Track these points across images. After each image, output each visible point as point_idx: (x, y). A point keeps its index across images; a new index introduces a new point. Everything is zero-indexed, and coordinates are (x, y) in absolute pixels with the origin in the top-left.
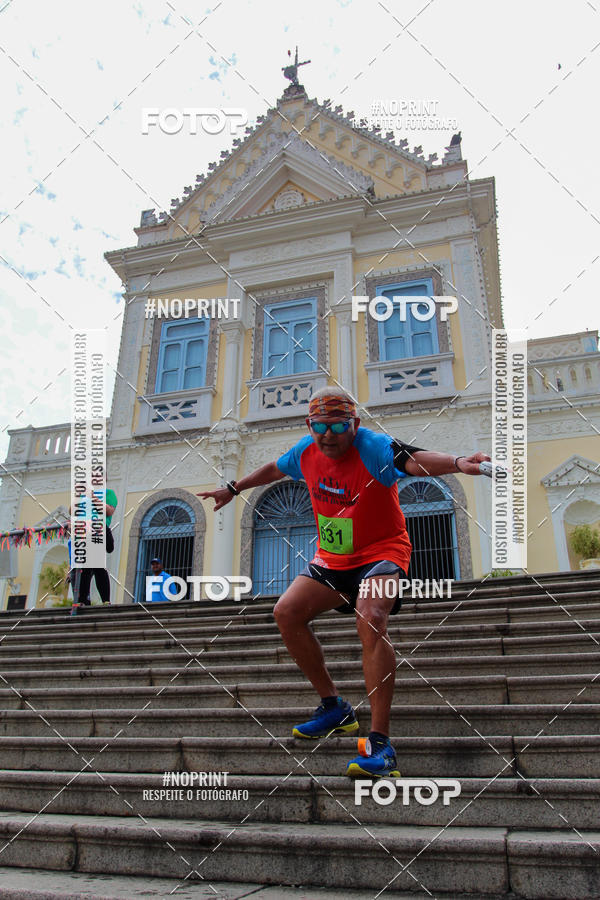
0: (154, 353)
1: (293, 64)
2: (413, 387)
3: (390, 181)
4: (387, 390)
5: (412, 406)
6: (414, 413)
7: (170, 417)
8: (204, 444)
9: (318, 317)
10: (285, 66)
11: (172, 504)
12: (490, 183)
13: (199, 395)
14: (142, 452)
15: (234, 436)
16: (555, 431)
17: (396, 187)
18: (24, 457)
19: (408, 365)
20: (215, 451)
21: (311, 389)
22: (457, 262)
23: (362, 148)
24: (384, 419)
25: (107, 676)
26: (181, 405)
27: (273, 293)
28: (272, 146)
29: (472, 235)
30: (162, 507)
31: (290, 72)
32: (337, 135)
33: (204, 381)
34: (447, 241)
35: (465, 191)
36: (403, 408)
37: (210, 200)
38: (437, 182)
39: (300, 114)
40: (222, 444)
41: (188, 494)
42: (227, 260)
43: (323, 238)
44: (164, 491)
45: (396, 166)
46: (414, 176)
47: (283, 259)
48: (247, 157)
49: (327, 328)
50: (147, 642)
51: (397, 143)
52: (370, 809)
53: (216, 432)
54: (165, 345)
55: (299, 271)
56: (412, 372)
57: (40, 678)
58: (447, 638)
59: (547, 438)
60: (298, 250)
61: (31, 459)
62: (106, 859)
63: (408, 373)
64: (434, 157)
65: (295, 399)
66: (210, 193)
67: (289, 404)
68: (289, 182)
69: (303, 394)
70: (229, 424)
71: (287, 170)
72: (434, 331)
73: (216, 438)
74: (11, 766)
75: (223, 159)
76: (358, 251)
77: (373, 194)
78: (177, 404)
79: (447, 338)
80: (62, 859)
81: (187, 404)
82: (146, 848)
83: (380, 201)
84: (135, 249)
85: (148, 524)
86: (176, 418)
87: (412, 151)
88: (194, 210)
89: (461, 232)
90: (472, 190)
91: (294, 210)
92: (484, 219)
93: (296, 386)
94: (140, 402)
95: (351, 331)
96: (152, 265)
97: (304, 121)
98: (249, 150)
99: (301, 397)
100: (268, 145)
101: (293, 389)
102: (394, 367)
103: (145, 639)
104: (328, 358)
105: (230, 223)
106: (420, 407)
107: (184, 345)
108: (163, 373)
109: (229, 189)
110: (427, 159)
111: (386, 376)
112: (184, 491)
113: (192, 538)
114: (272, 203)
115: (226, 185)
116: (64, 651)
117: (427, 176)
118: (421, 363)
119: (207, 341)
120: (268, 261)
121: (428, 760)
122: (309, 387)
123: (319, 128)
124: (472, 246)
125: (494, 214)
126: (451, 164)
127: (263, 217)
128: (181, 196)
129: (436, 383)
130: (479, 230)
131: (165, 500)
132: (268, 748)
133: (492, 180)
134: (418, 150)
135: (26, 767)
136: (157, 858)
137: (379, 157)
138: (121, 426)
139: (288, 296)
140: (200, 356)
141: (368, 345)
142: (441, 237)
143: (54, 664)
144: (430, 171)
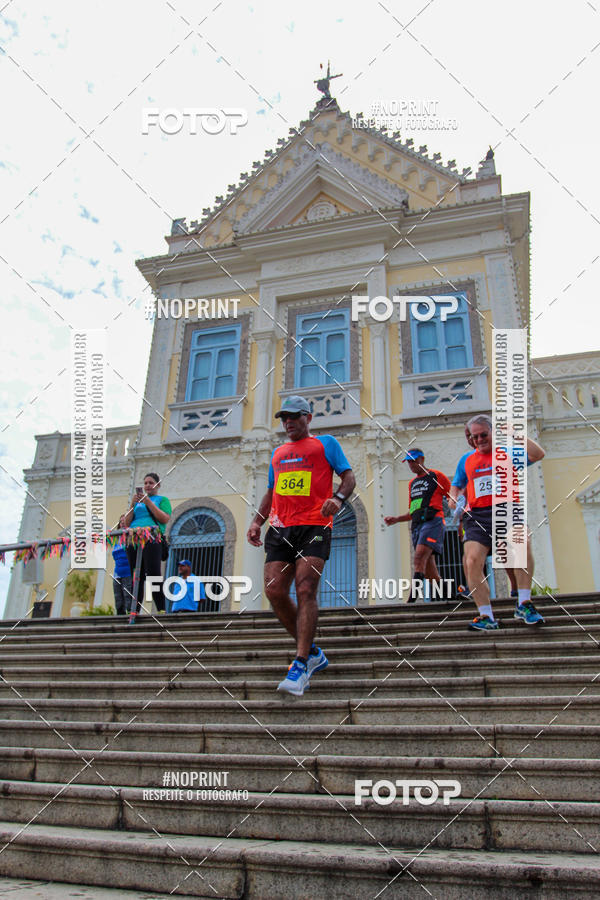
0: (184, 361)
1: (325, 77)
2: (447, 400)
3: (423, 194)
4: (421, 403)
5: (446, 419)
6: (448, 426)
7: (200, 425)
8: (235, 454)
9: (351, 328)
10: (317, 80)
11: (203, 513)
12: (524, 199)
13: (230, 403)
14: (172, 460)
15: (266, 446)
16: (590, 448)
17: (429, 201)
18: (51, 463)
19: (442, 378)
20: (247, 461)
21: (344, 400)
22: (492, 277)
23: (395, 161)
24: (419, 432)
25: (197, 688)
26: (211, 414)
27: (305, 303)
28: (306, 156)
29: (507, 250)
30: (191, 516)
31: (323, 85)
32: (369, 149)
33: (235, 390)
34: (481, 254)
35: (501, 206)
36: (439, 421)
37: (242, 210)
38: (470, 196)
39: (332, 127)
40: (254, 455)
41: (218, 503)
42: (260, 269)
43: (357, 249)
44: (194, 499)
45: (430, 180)
46: (447, 190)
47: (314, 269)
48: (279, 168)
49: (360, 339)
50: (221, 653)
51: (431, 157)
52: (551, 836)
53: (248, 442)
54: (195, 353)
55: (332, 282)
56: (447, 385)
57: (125, 689)
58: (546, 654)
59: (581, 454)
60: (332, 261)
61: (58, 466)
62: (281, 887)
63: (442, 386)
64: (467, 171)
65: (328, 410)
66: (242, 203)
67: (322, 414)
68: (322, 193)
69: (336, 405)
70: (261, 434)
71: (320, 181)
72: (468, 344)
73: (248, 448)
74: (126, 783)
75: (255, 170)
76: (391, 263)
77: (407, 207)
78: (208, 413)
79: (481, 352)
80: (230, 887)
81: (218, 413)
82: (325, 876)
83: (414, 214)
84: (167, 257)
85: (177, 533)
86: (206, 426)
87: (445, 165)
88: (225, 219)
89: (495, 246)
90: (508, 204)
91: (329, 221)
92: (518, 234)
93: (328, 396)
94: (171, 410)
95: (384, 343)
96: (183, 273)
97: (337, 134)
98: (281, 161)
99: (333, 408)
100: (301, 156)
101: (325, 400)
102: (428, 380)
103: (218, 650)
104: (361, 370)
105: (263, 233)
106: (455, 420)
107: (215, 353)
108: (194, 381)
109: (262, 201)
110: (460, 173)
111: (420, 388)
112: (214, 500)
113: (222, 547)
114: (304, 214)
115: (258, 196)
116: (138, 660)
117: (461, 190)
118: (455, 377)
119: (238, 350)
120: (301, 272)
121: (590, 783)
122: (342, 398)
123: (353, 140)
124: (506, 261)
125: (528, 229)
126: (485, 178)
127: (296, 227)
128: (212, 205)
129: (471, 397)
130: (513, 244)
131: (195, 508)
132: (413, 768)
133: (528, 195)
134: (452, 164)
135: (142, 784)
136: (339, 888)
137: (413, 170)
138: (150, 433)
139: (320, 307)
140: (231, 366)
141: (401, 357)
142: (476, 250)
143: (133, 675)
144: (464, 185)
